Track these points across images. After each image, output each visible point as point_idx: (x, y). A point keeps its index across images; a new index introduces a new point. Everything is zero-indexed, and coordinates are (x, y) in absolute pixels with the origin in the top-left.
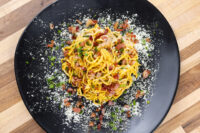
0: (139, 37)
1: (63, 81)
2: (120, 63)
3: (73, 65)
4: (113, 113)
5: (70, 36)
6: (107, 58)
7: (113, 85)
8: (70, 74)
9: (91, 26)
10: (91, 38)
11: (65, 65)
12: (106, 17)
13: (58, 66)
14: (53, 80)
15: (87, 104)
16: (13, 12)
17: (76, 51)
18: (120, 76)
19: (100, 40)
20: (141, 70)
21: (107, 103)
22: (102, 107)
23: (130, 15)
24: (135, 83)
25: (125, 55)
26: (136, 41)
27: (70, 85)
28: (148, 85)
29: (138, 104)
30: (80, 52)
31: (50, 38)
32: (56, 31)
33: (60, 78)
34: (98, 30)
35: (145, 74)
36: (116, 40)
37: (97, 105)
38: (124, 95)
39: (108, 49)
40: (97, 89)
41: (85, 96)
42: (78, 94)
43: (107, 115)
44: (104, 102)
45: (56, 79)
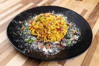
5: (30, 24)
11: (33, 31)
15: (52, 44)
20: (68, 25)
21: (62, 40)
22: (60, 42)
24: (68, 29)
28: (74, 28)
30: (39, 20)
31: (21, 27)
32: (23, 24)
33: (32, 39)
38: (67, 35)
41: (49, 40)
42: (45, 41)
43: (65, 44)
44: (60, 40)
45: (31, 40)
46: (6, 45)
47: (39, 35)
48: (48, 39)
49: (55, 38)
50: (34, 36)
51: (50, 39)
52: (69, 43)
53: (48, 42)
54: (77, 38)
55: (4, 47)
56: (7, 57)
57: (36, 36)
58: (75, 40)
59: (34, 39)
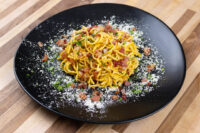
2: (120, 41)
5: (61, 49)
10: (84, 33)
11: (67, 65)
15: (104, 91)
20: (141, 51)
21: (124, 84)
22: (120, 88)
24: (141, 62)
28: (154, 59)
29: (153, 75)
32: (46, 48)
33: (65, 81)
34: (86, 28)
38: (136, 73)
41: (98, 85)
42: (90, 86)
43: (129, 93)
44: (120, 84)
45: (62, 83)
46: (13, 93)
47: (79, 74)
48: (95, 82)
49: (110, 80)
50: (69, 75)
51: (100, 82)
52: (139, 91)
53: (96, 88)
54: (156, 80)
55: (11, 96)
56: (18, 115)
57: (73, 76)
58: (151, 86)
59: (68, 80)
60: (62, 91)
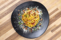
0: (39, 11)
1: (22, 23)
2: (35, 18)
3: (24, 19)
4: (34, 29)
6: (32, 17)
7: (34, 23)
8: (24, 21)
9: (28, 10)
10: (28, 13)
11: (22, 19)
12: (31, 7)
13: (21, 19)
14: (20, 23)
15: (28, 27)
16: (10, 8)
17: (25, 16)
18: (35, 21)
19: (30, 13)
22: (32, 28)
23: (37, 7)
24: (39, 22)
25: (36, 16)
26: (38, 12)
27: (24, 24)
29: (40, 27)
30: (26, 16)
34: (29, 11)
35: (41, 20)
36: (34, 13)
37: (31, 28)
39: (32, 15)
40: (30, 24)
42: (26, 25)
60: (20, 25)
